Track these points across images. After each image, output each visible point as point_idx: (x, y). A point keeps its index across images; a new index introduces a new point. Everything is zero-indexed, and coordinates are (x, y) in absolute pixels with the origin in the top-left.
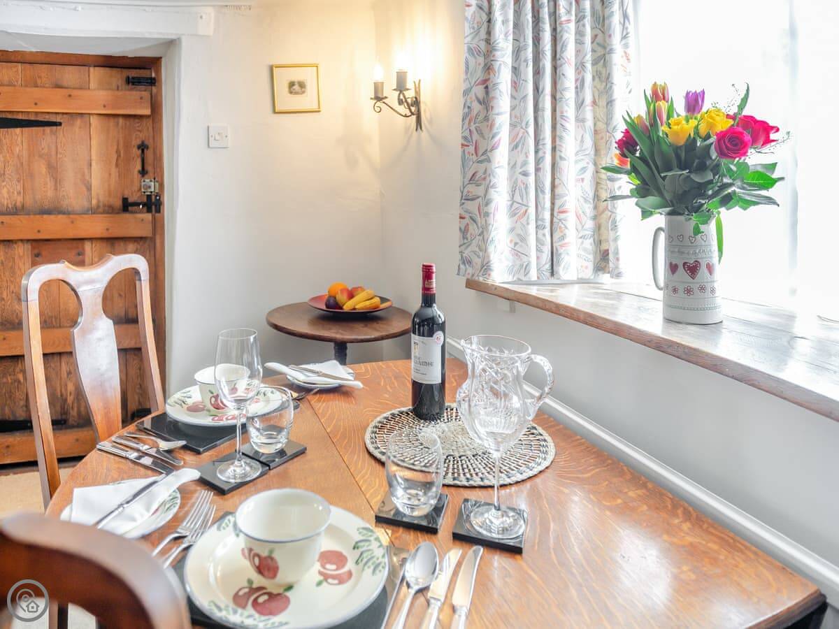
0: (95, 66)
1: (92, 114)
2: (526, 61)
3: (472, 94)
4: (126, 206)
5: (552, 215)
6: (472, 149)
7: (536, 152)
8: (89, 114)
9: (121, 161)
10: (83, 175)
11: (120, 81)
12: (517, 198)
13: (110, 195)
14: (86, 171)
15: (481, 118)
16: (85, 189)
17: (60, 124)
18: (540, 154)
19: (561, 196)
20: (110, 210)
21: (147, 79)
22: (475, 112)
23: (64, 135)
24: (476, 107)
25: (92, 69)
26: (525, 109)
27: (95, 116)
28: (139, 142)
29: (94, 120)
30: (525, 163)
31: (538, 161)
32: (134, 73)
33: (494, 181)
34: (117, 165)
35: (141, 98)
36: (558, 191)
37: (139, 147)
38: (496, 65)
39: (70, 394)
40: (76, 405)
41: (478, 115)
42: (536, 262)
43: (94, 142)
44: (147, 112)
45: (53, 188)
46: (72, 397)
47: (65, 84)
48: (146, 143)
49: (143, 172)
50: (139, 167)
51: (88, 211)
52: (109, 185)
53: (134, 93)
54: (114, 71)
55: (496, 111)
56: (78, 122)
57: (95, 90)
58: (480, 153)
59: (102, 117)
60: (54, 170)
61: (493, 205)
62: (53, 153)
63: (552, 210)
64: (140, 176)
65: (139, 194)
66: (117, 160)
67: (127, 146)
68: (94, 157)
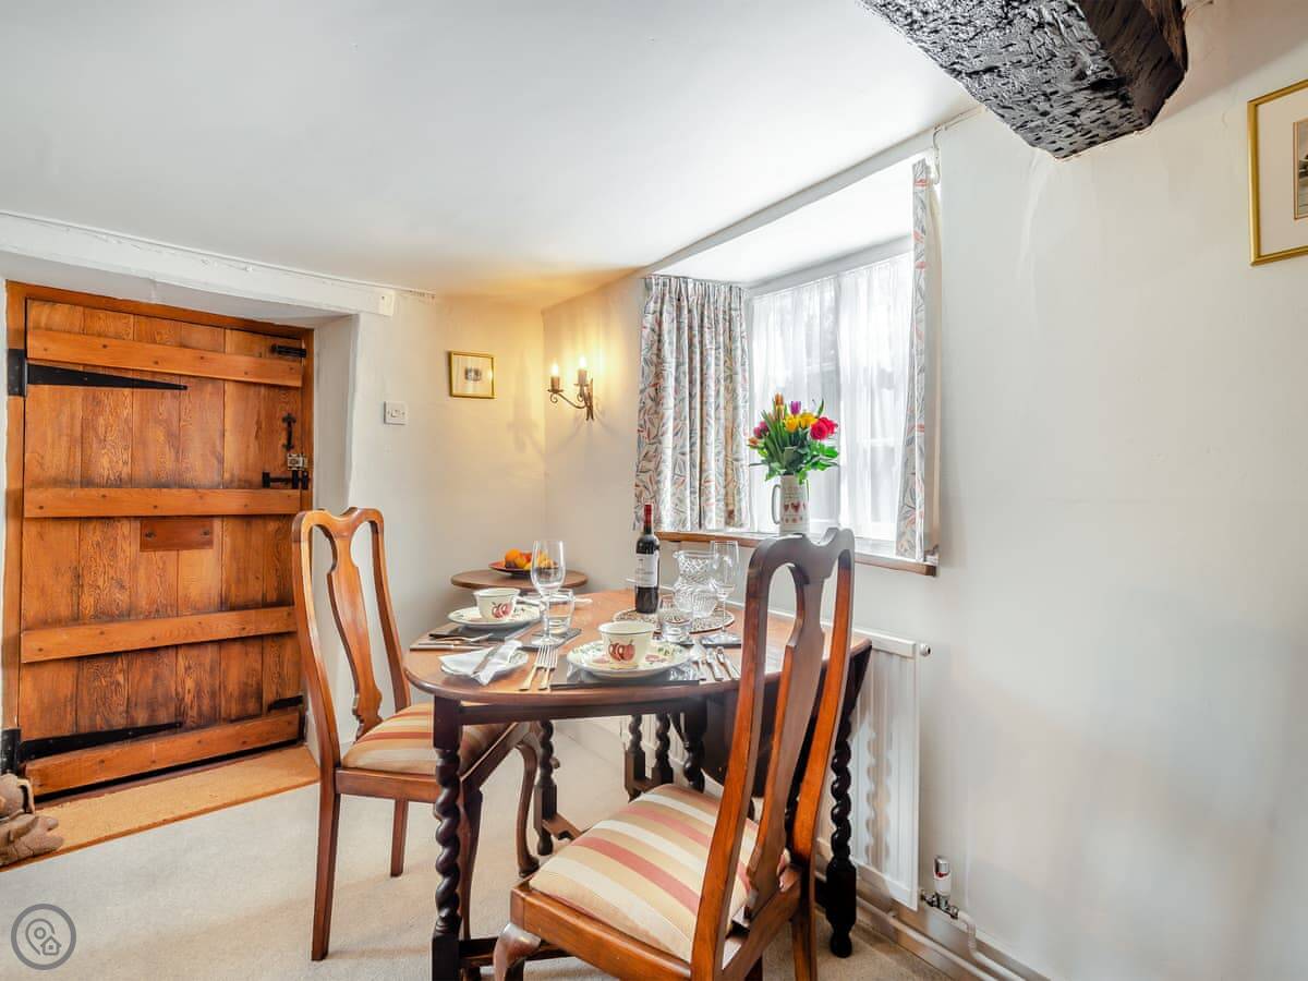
0: (232, 329)
1: (228, 380)
2: (684, 373)
3: (646, 393)
4: (267, 481)
5: (700, 484)
6: (645, 434)
7: (691, 438)
8: (224, 380)
9: (262, 433)
10: (214, 446)
11: (263, 349)
12: (677, 471)
13: (247, 470)
14: (218, 443)
15: (652, 411)
16: (216, 462)
17: (185, 388)
18: (693, 440)
19: (706, 471)
20: (246, 484)
21: (297, 349)
22: (648, 407)
23: (190, 401)
24: (649, 403)
25: (228, 331)
26: (684, 407)
27: (232, 384)
28: (285, 414)
29: (229, 388)
30: (683, 446)
31: (692, 445)
32: (280, 342)
33: (663, 457)
34: (257, 437)
35: (291, 369)
36: (705, 467)
37: (284, 420)
38: (665, 373)
39: (189, 691)
40: (196, 704)
41: (650, 408)
42: (690, 516)
43: (229, 412)
44: (298, 383)
45: (173, 458)
46: (191, 696)
47: (194, 344)
48: (294, 415)
49: (289, 447)
50: (283, 441)
51: (219, 485)
52: (247, 460)
53: (282, 362)
54: (257, 338)
55: (665, 406)
56: (209, 387)
57: (231, 354)
58: (652, 436)
59: (240, 385)
60: (176, 440)
61: (662, 475)
62: (175, 419)
63: (700, 480)
64: (284, 450)
65: (283, 469)
66: (257, 432)
67: (270, 417)
68: (227, 427)
